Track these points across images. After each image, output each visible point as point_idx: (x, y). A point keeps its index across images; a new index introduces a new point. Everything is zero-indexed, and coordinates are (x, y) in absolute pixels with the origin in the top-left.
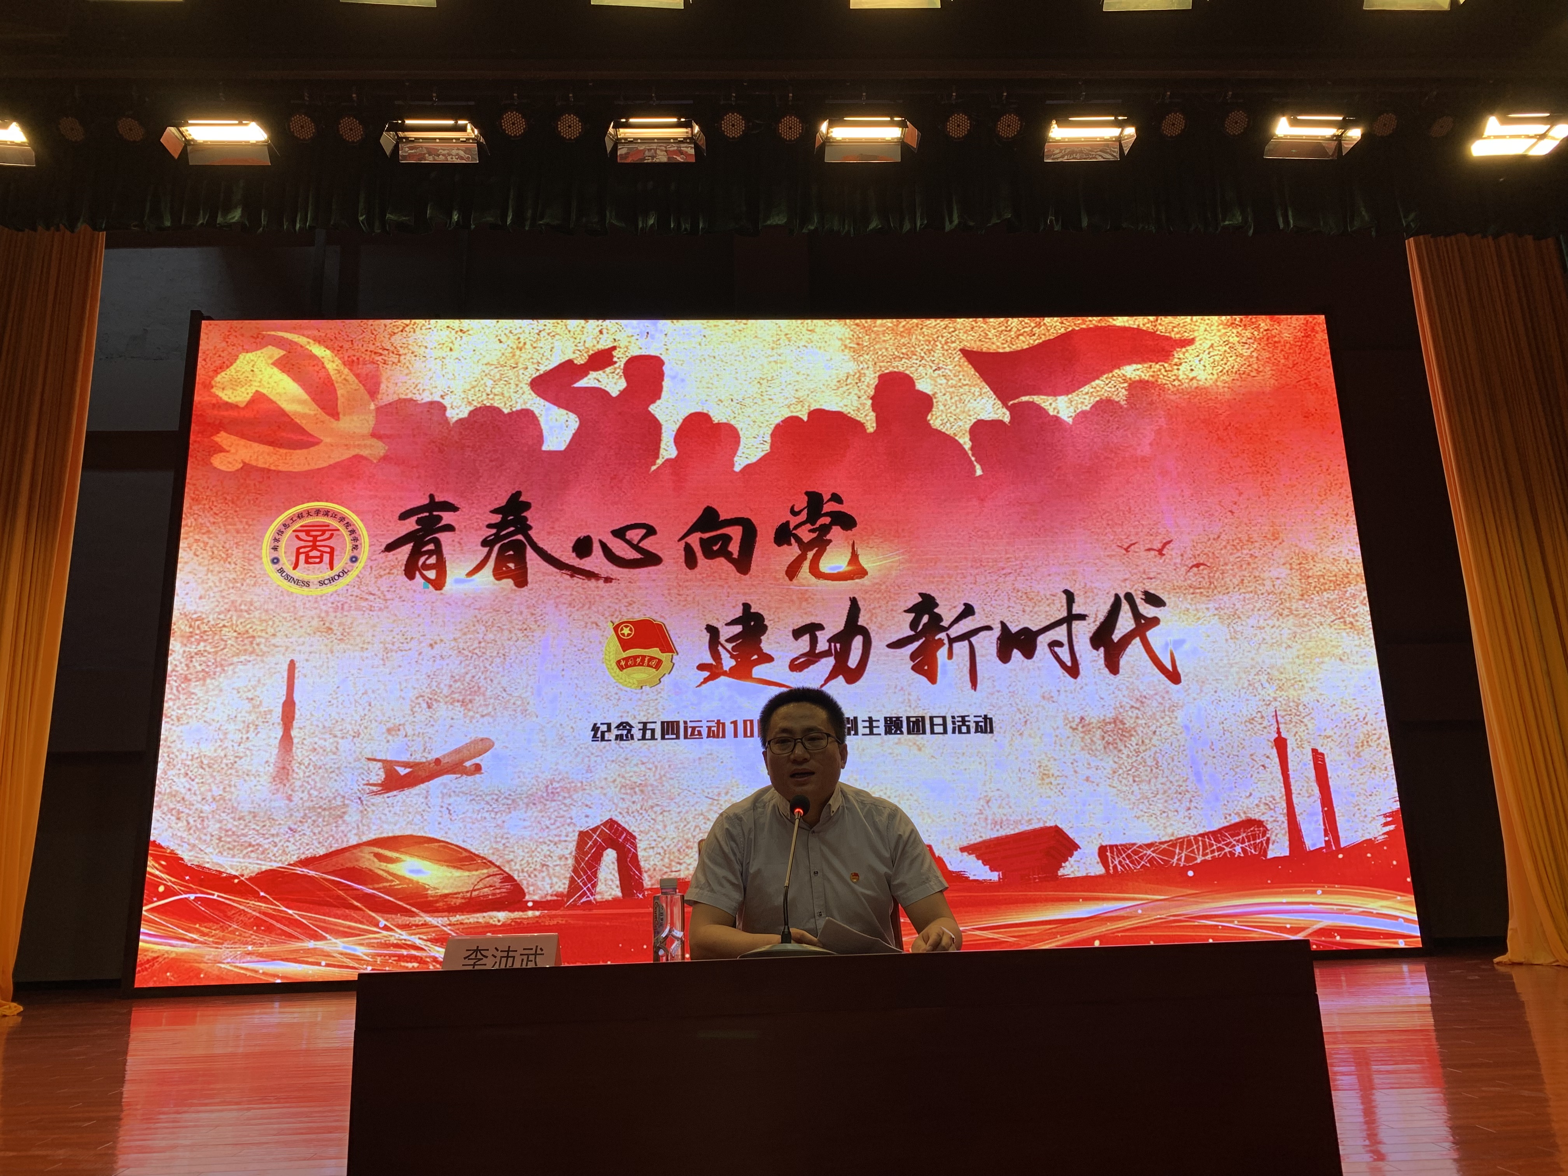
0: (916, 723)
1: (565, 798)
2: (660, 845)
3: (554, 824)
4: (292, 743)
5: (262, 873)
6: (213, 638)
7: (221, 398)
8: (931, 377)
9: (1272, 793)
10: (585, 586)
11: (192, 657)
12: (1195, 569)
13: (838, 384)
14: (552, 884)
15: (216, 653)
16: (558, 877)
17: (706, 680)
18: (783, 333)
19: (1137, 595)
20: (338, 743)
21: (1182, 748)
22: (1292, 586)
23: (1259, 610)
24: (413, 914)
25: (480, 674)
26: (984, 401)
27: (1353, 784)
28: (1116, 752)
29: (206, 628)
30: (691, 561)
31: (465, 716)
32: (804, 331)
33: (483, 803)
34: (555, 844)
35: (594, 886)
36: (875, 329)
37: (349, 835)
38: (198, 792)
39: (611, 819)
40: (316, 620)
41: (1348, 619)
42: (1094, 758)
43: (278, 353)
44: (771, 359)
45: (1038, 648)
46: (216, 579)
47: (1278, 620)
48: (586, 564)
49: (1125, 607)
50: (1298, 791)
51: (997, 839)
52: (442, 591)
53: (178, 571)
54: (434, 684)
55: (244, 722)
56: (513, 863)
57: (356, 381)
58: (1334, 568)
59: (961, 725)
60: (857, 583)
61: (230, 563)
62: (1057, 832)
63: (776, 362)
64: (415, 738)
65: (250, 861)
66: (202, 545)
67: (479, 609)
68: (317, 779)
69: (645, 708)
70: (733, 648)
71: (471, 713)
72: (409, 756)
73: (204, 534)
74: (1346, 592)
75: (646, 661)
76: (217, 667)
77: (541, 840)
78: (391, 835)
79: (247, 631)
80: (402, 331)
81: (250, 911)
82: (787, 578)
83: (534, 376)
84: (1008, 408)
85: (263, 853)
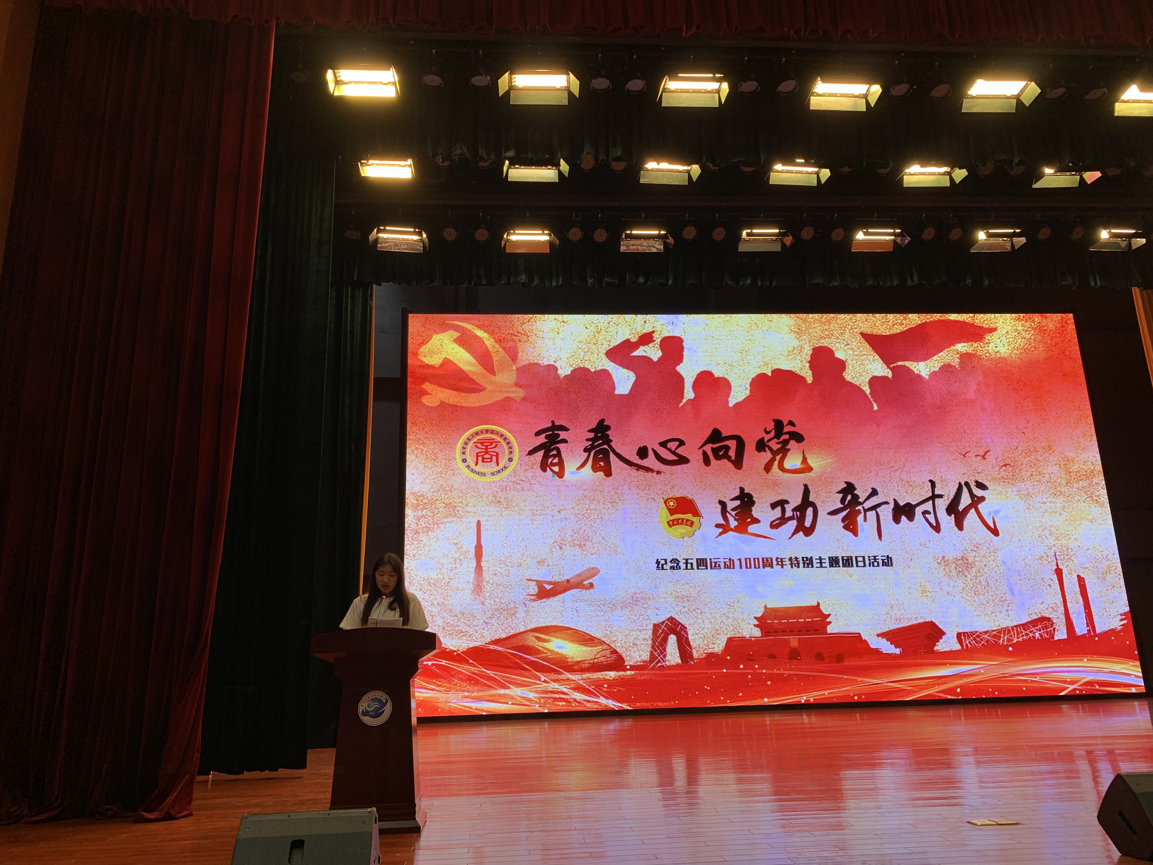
0: (847, 560)
1: (643, 604)
2: (701, 633)
3: (638, 619)
4: (482, 570)
5: (470, 648)
6: (431, 507)
7: (424, 362)
8: (844, 350)
9: (1055, 601)
10: (646, 476)
11: (419, 519)
12: (1004, 468)
13: (788, 353)
14: (640, 655)
15: (433, 516)
16: (643, 651)
17: (721, 534)
18: (753, 323)
19: (971, 483)
20: (509, 570)
21: (1002, 575)
22: (1061, 478)
23: (1042, 492)
24: (560, 673)
25: (588, 529)
26: (876, 364)
27: (1102, 596)
28: (964, 577)
29: (426, 501)
30: (707, 462)
31: (582, 554)
32: (766, 321)
33: (596, 606)
34: (640, 631)
35: (665, 656)
36: (809, 320)
37: (519, 625)
38: (429, 600)
39: (671, 617)
40: (491, 496)
41: (1095, 498)
42: (951, 581)
43: (456, 334)
44: (747, 338)
45: (916, 515)
46: (430, 472)
47: (1054, 498)
48: (645, 463)
49: (965, 490)
50: (1070, 600)
51: (898, 629)
52: (563, 479)
53: (407, 467)
54: (563, 535)
55: (453, 558)
56: (616, 642)
57: (504, 352)
58: (1085, 467)
59: (874, 561)
60: (807, 475)
61: (437, 462)
62: (932, 624)
63: (750, 340)
64: (554, 567)
65: (463, 641)
66: (420, 451)
67: (585, 490)
68: (499, 592)
69: (686, 550)
70: (736, 514)
71: (585, 552)
72: (551, 578)
73: (420, 444)
74: (1093, 481)
75: (685, 522)
76: (434, 525)
77: (632, 629)
78: (544, 625)
79: (451, 503)
80: (528, 322)
81: (465, 672)
82: (765, 472)
83: (608, 349)
84: (890, 369)
85: (470, 636)
